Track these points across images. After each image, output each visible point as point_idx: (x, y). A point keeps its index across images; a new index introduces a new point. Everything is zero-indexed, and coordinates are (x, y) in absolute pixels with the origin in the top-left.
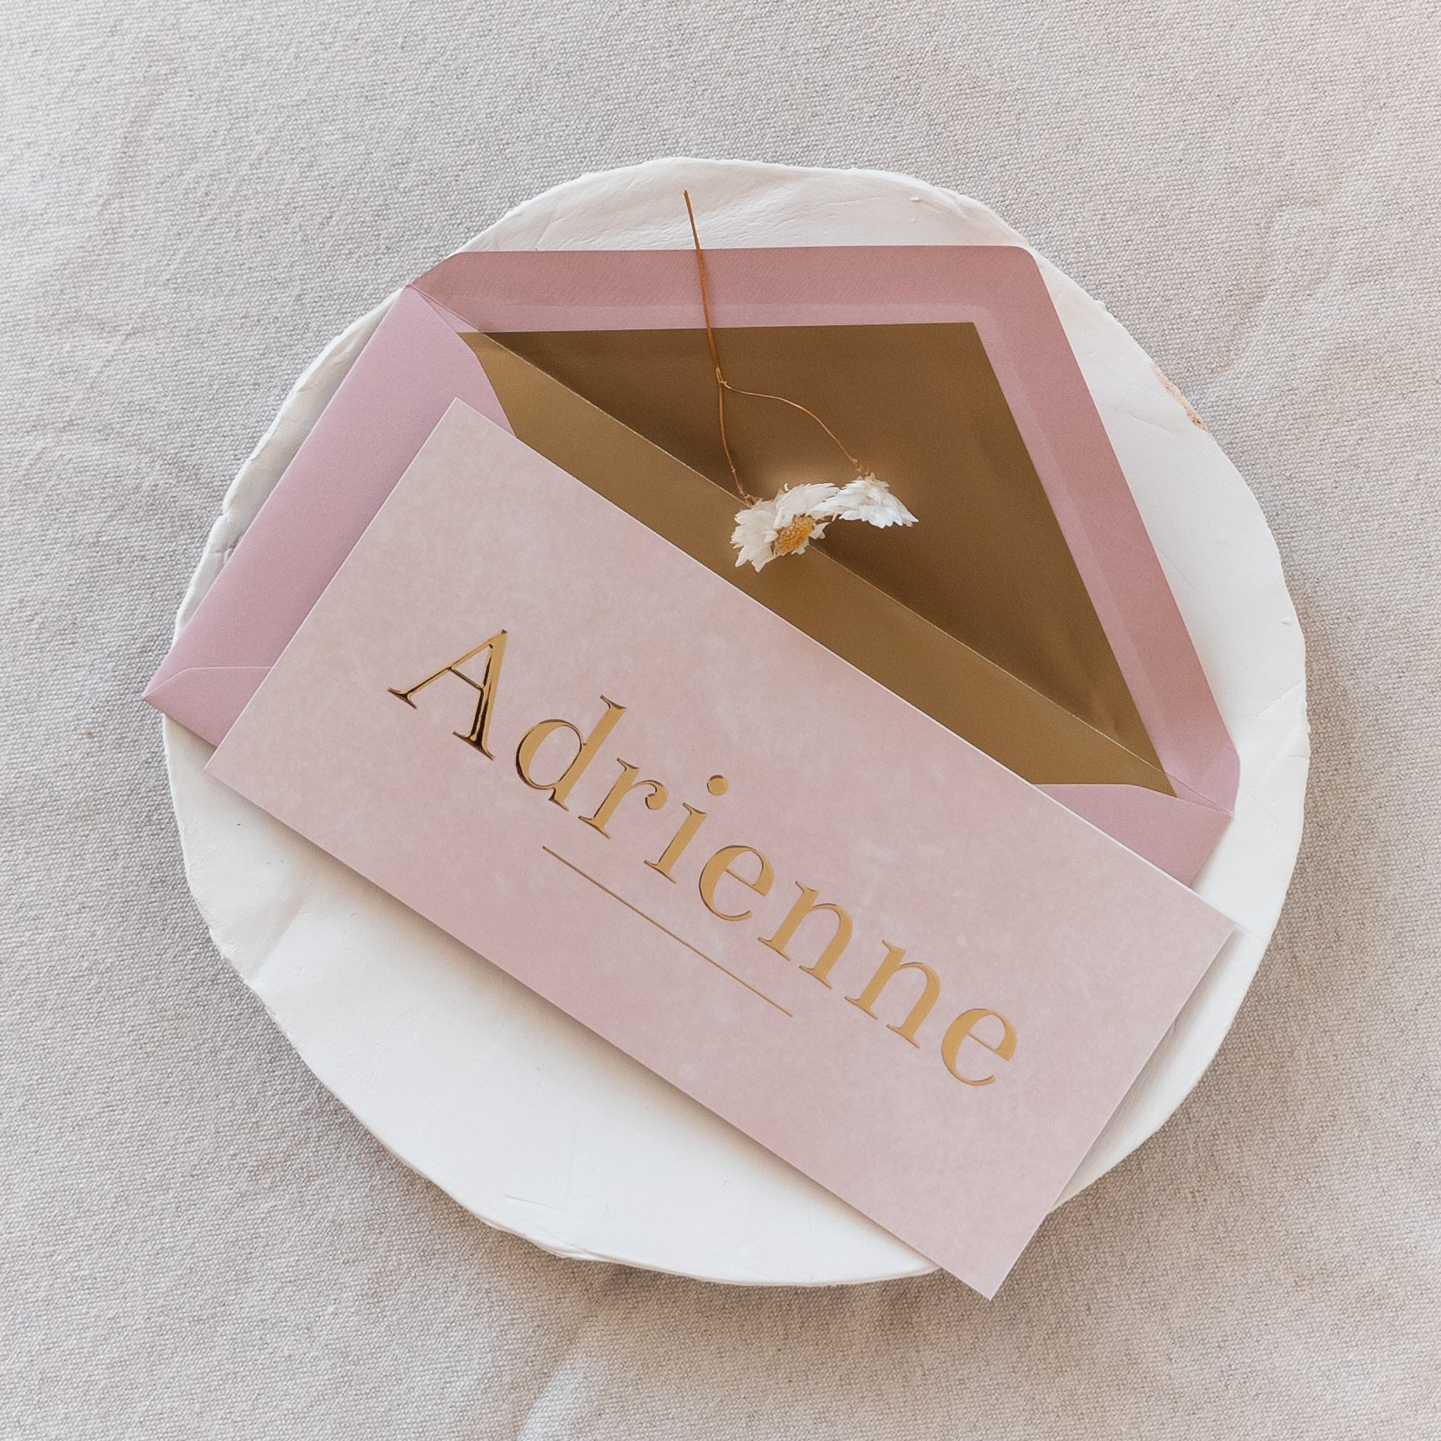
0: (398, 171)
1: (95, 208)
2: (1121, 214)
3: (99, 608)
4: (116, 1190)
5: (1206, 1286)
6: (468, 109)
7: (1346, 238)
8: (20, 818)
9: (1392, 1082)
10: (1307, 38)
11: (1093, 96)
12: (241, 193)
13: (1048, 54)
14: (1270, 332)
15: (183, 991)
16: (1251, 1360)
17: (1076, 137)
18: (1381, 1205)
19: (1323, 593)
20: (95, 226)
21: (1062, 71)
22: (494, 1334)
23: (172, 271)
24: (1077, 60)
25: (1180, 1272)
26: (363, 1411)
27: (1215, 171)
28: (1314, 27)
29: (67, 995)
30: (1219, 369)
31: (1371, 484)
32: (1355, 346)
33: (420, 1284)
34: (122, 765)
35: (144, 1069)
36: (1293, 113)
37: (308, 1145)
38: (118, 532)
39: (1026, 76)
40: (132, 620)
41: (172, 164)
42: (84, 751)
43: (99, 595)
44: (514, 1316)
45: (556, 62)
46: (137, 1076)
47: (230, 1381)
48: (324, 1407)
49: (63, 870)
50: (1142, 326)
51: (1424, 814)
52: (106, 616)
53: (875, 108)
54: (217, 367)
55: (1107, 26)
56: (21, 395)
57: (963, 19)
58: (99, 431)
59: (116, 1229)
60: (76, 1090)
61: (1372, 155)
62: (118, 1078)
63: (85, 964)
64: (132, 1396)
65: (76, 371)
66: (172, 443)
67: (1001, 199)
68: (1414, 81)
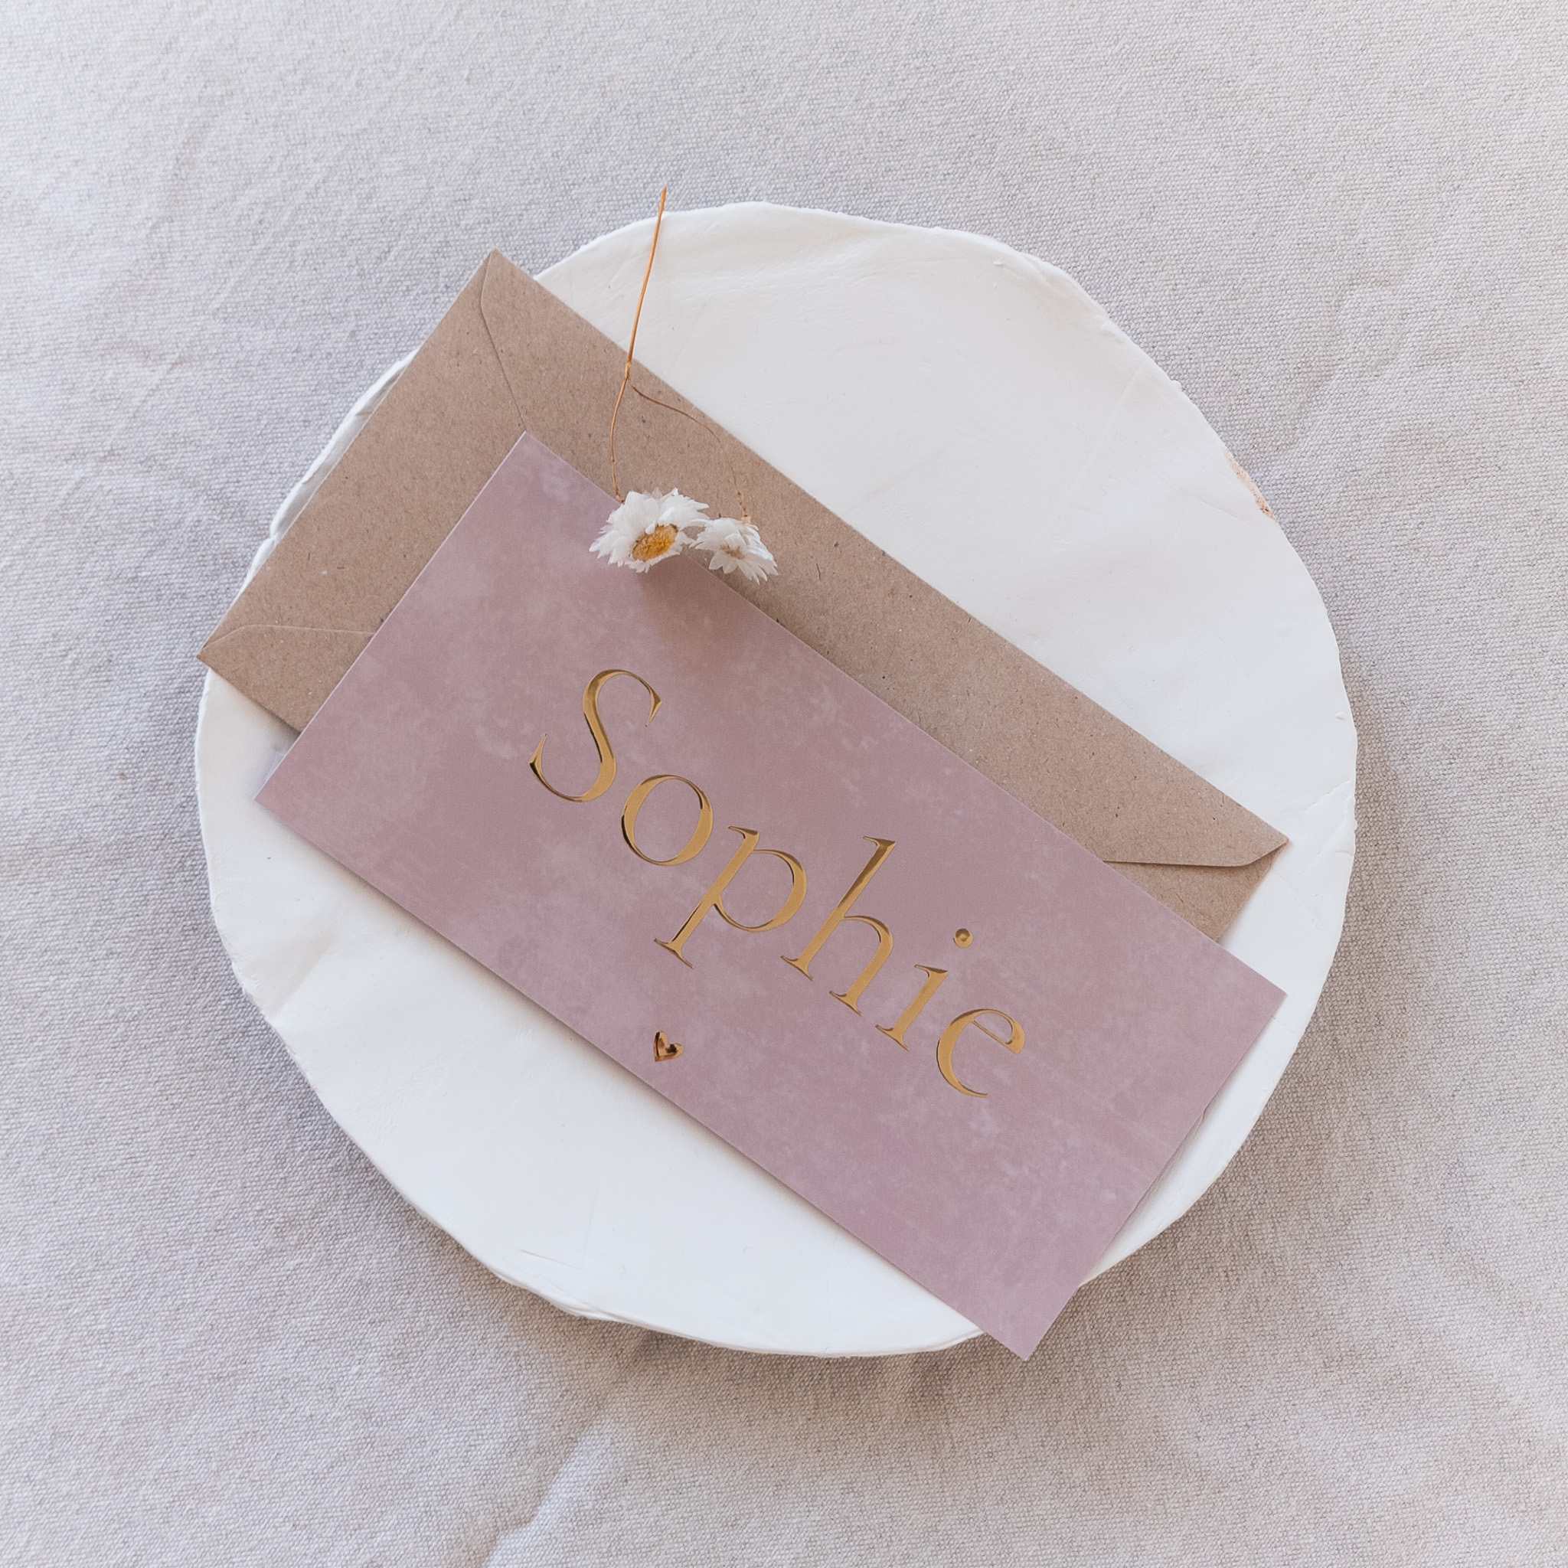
0: (460, 208)
1: (143, 231)
2: (1193, 285)
3: (136, 646)
4: (137, 1243)
5: (1236, 1365)
7: (1415, 320)
8: (48, 859)
9: (1426, 1167)
10: (1384, 115)
11: (1169, 164)
12: (296, 223)
13: (1125, 119)
14: (1336, 411)
15: (212, 1043)
16: (1277, 1439)
17: (1151, 205)
18: (1411, 1289)
19: (1379, 676)
20: (144, 249)
21: (1139, 137)
22: (521, 1398)
23: (222, 300)
24: (1155, 126)
25: (1211, 1350)
26: (385, 1473)
27: (1287, 247)
28: (1391, 105)
29: (91, 1043)
30: (1284, 447)
31: (1430, 569)
32: (1420, 429)
33: (447, 1346)
34: (155, 808)
35: (170, 1121)
36: (1368, 191)
37: (337, 1203)
38: (158, 568)
39: (1103, 140)
40: (170, 659)
41: (226, 189)
42: (116, 792)
43: (136, 632)
44: (542, 1380)
45: (626, 103)
46: (162, 1127)
47: (250, 1440)
48: (345, 1468)
49: (90, 914)
50: (1210, 399)
51: (1468, 901)
52: (143, 655)
53: (949, 166)
54: (266, 402)
55: (1185, 94)
56: (60, 422)
57: (1041, 79)
58: (141, 463)
60: (99, 1140)
61: (1444, 237)
62: (142, 1130)
63: (111, 1012)
64: (147, 1454)
65: (119, 398)
67: (1074, 264)
68: (1489, 164)
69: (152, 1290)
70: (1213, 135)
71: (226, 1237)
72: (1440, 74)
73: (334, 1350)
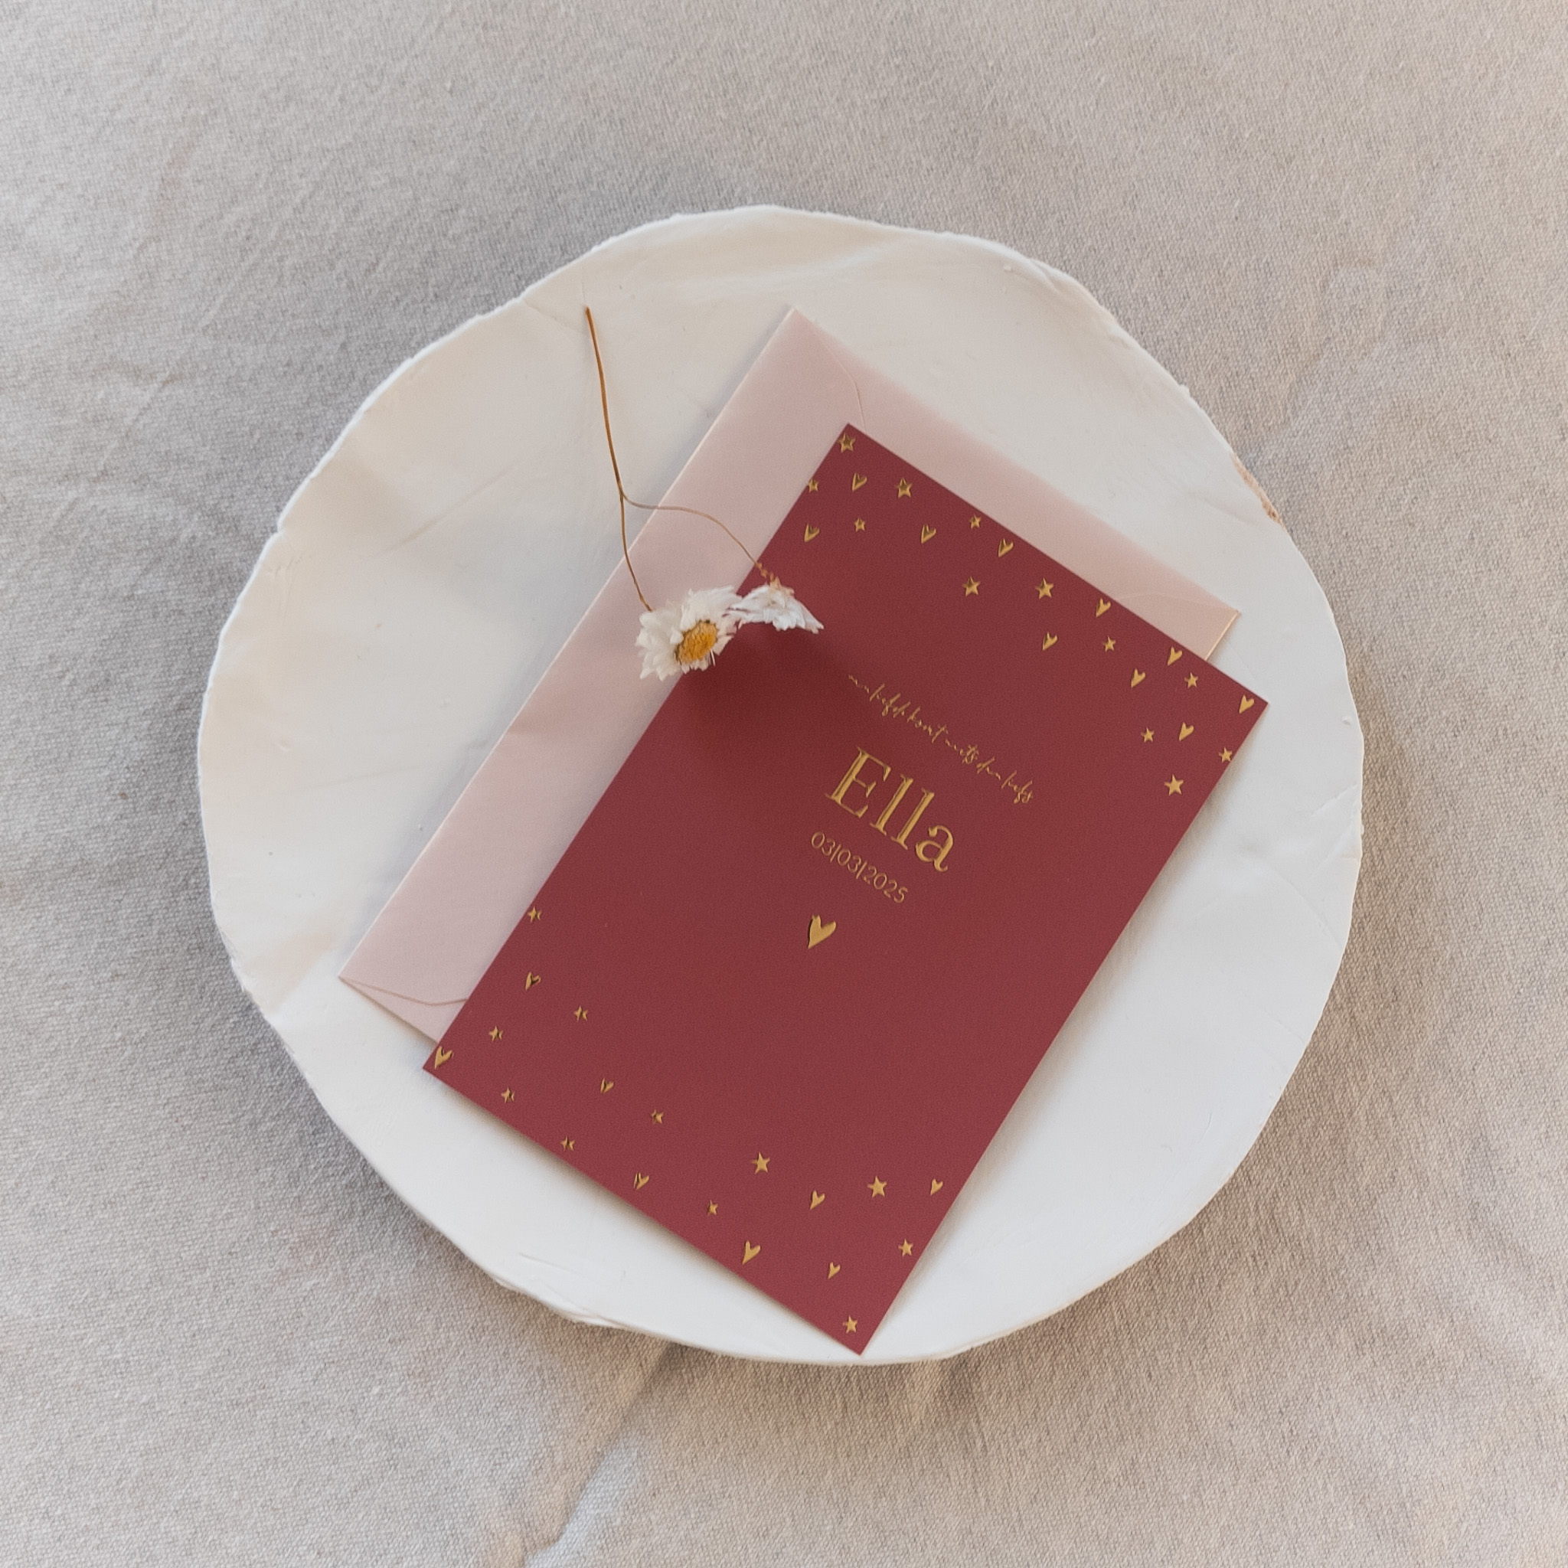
0: (447, 218)
1: (131, 252)
2: (1178, 271)
3: (134, 664)
4: (151, 1270)
5: (1268, 1351)
7: (1399, 298)
8: (50, 883)
9: (1450, 1142)
12: (284, 238)
14: (1325, 390)
15: (222, 1062)
16: (1312, 1425)
17: (1133, 193)
19: (1380, 652)
20: (132, 269)
22: (546, 1413)
23: (212, 318)
24: (1134, 116)
27: (1271, 230)
29: (99, 1067)
31: (1426, 543)
32: (1409, 406)
33: (469, 1362)
34: (158, 827)
35: (181, 1143)
36: (1348, 172)
37: (353, 1220)
38: (154, 585)
41: (212, 207)
42: (118, 813)
44: (566, 1394)
45: (609, 109)
46: (172, 1150)
48: (369, 1492)
54: (259, 416)
56: (52, 444)
58: (135, 482)
59: (150, 1310)
60: (109, 1166)
62: (152, 1153)
63: (118, 1035)
64: (167, 1484)
65: (111, 419)
66: (211, 494)
68: (1466, 142)
69: (167, 1317)
71: (240, 1259)
73: (355, 1371)
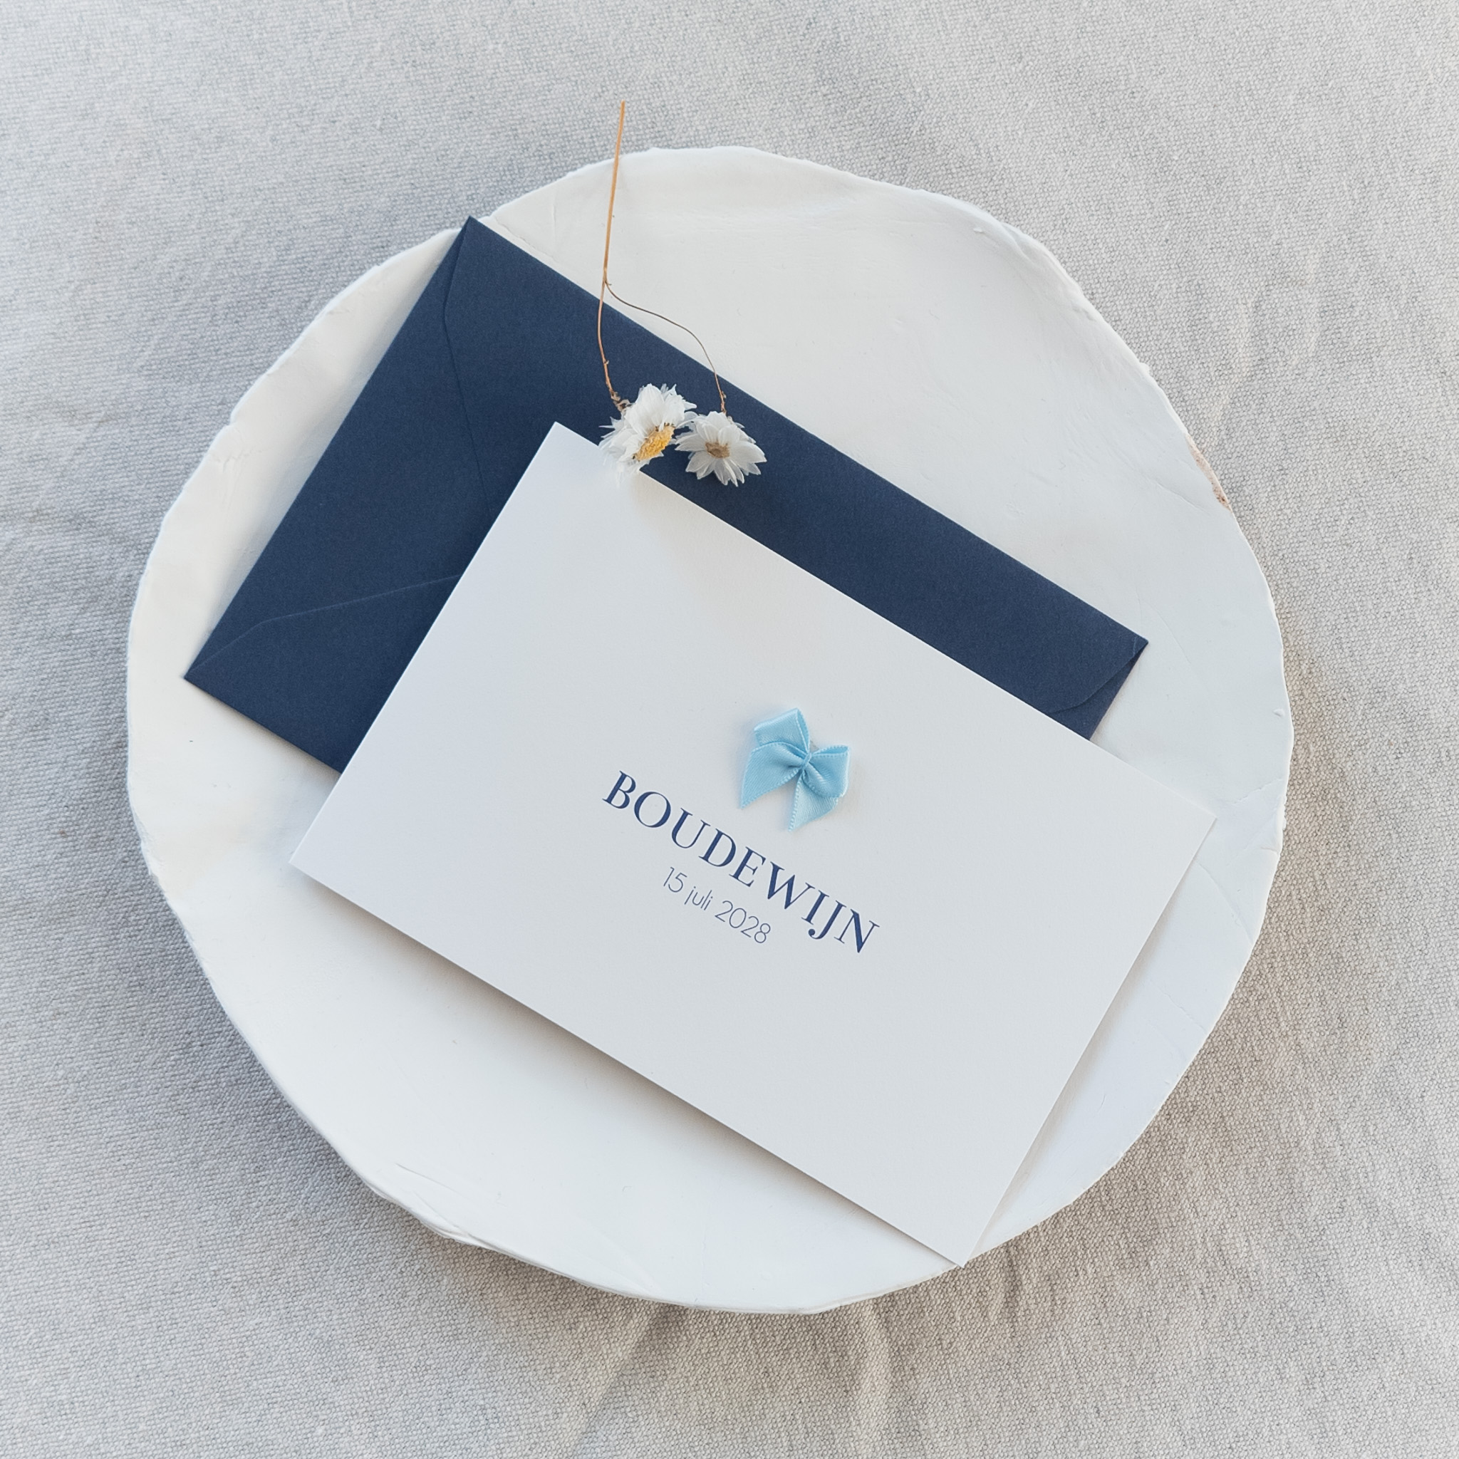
2: (1110, 293)
3: (73, 702)
6: (448, 191)
7: (1333, 317)
10: (1291, 117)
11: (1079, 176)
12: (217, 278)
15: (163, 1100)
17: (1063, 217)
23: (147, 358)
28: (1297, 106)
29: (42, 1106)
30: (1210, 450)
31: (1364, 564)
34: (97, 864)
35: (123, 1182)
36: (1279, 192)
38: (91, 624)
39: (1013, 156)
40: (107, 714)
41: (146, 249)
42: (58, 851)
43: (72, 690)
44: (510, 1434)
46: (115, 1189)
49: (36, 975)
52: (80, 711)
55: (1091, 107)
57: (948, 99)
59: (94, 1351)
60: (52, 1205)
61: (1357, 234)
62: (95, 1193)
63: (61, 1073)
65: (46, 459)
66: (146, 532)
69: (111, 1357)
70: (1121, 146)
71: (183, 1299)
72: (1345, 74)
73: (298, 1412)
